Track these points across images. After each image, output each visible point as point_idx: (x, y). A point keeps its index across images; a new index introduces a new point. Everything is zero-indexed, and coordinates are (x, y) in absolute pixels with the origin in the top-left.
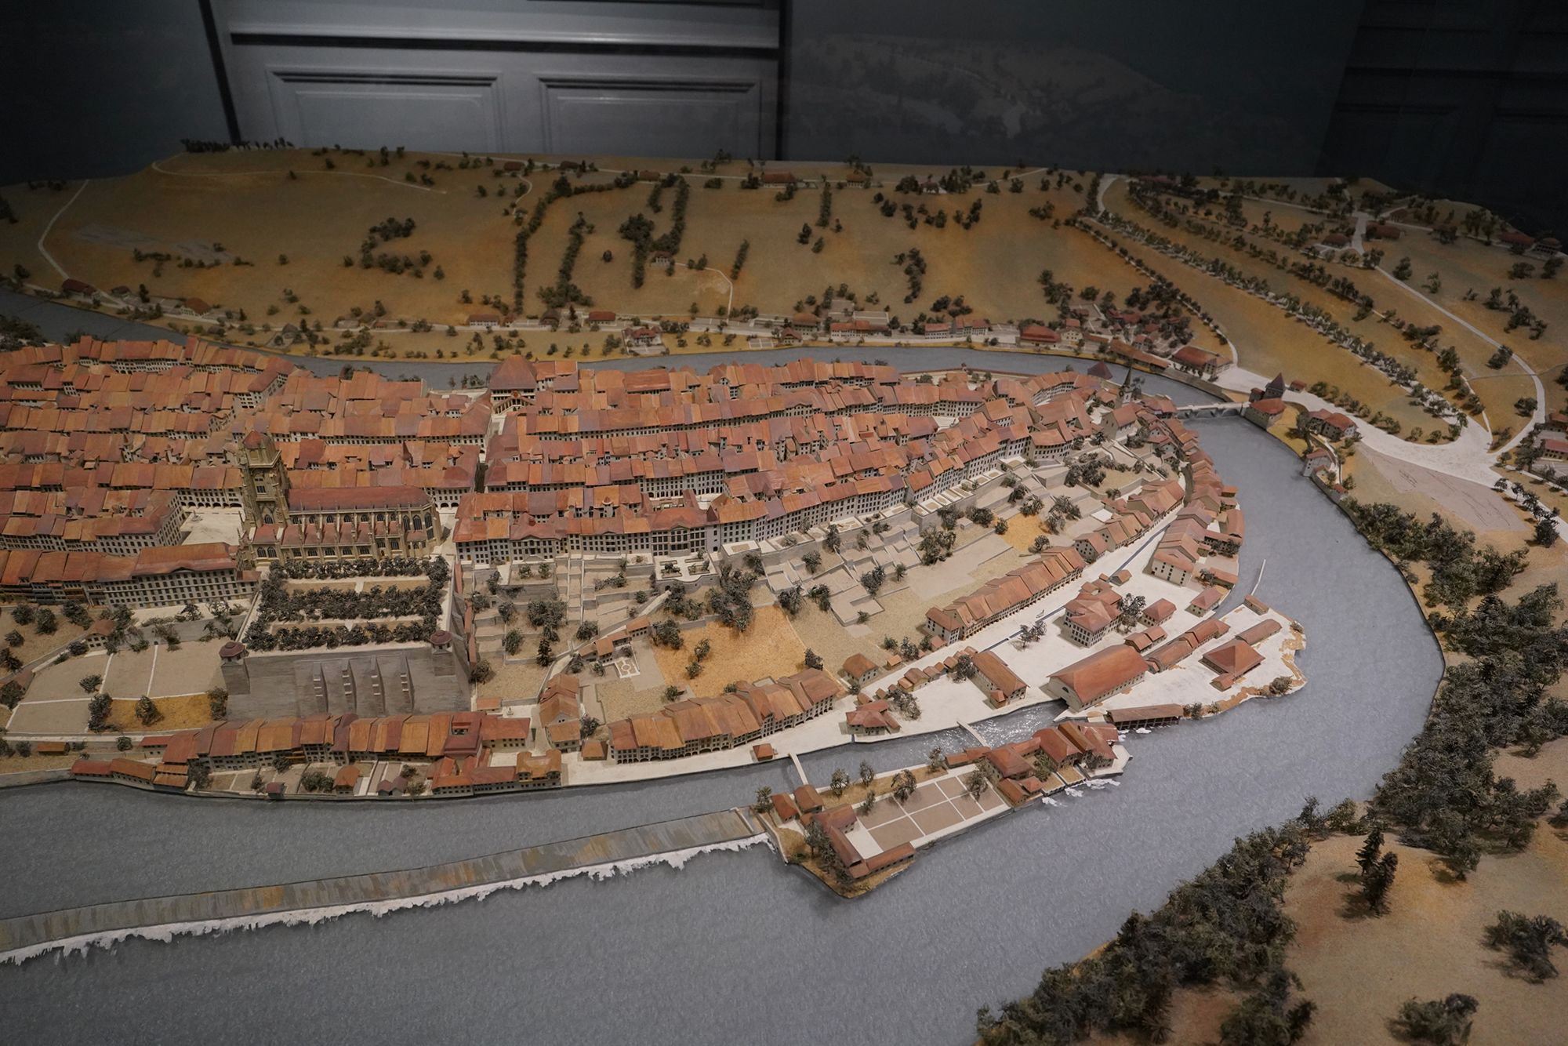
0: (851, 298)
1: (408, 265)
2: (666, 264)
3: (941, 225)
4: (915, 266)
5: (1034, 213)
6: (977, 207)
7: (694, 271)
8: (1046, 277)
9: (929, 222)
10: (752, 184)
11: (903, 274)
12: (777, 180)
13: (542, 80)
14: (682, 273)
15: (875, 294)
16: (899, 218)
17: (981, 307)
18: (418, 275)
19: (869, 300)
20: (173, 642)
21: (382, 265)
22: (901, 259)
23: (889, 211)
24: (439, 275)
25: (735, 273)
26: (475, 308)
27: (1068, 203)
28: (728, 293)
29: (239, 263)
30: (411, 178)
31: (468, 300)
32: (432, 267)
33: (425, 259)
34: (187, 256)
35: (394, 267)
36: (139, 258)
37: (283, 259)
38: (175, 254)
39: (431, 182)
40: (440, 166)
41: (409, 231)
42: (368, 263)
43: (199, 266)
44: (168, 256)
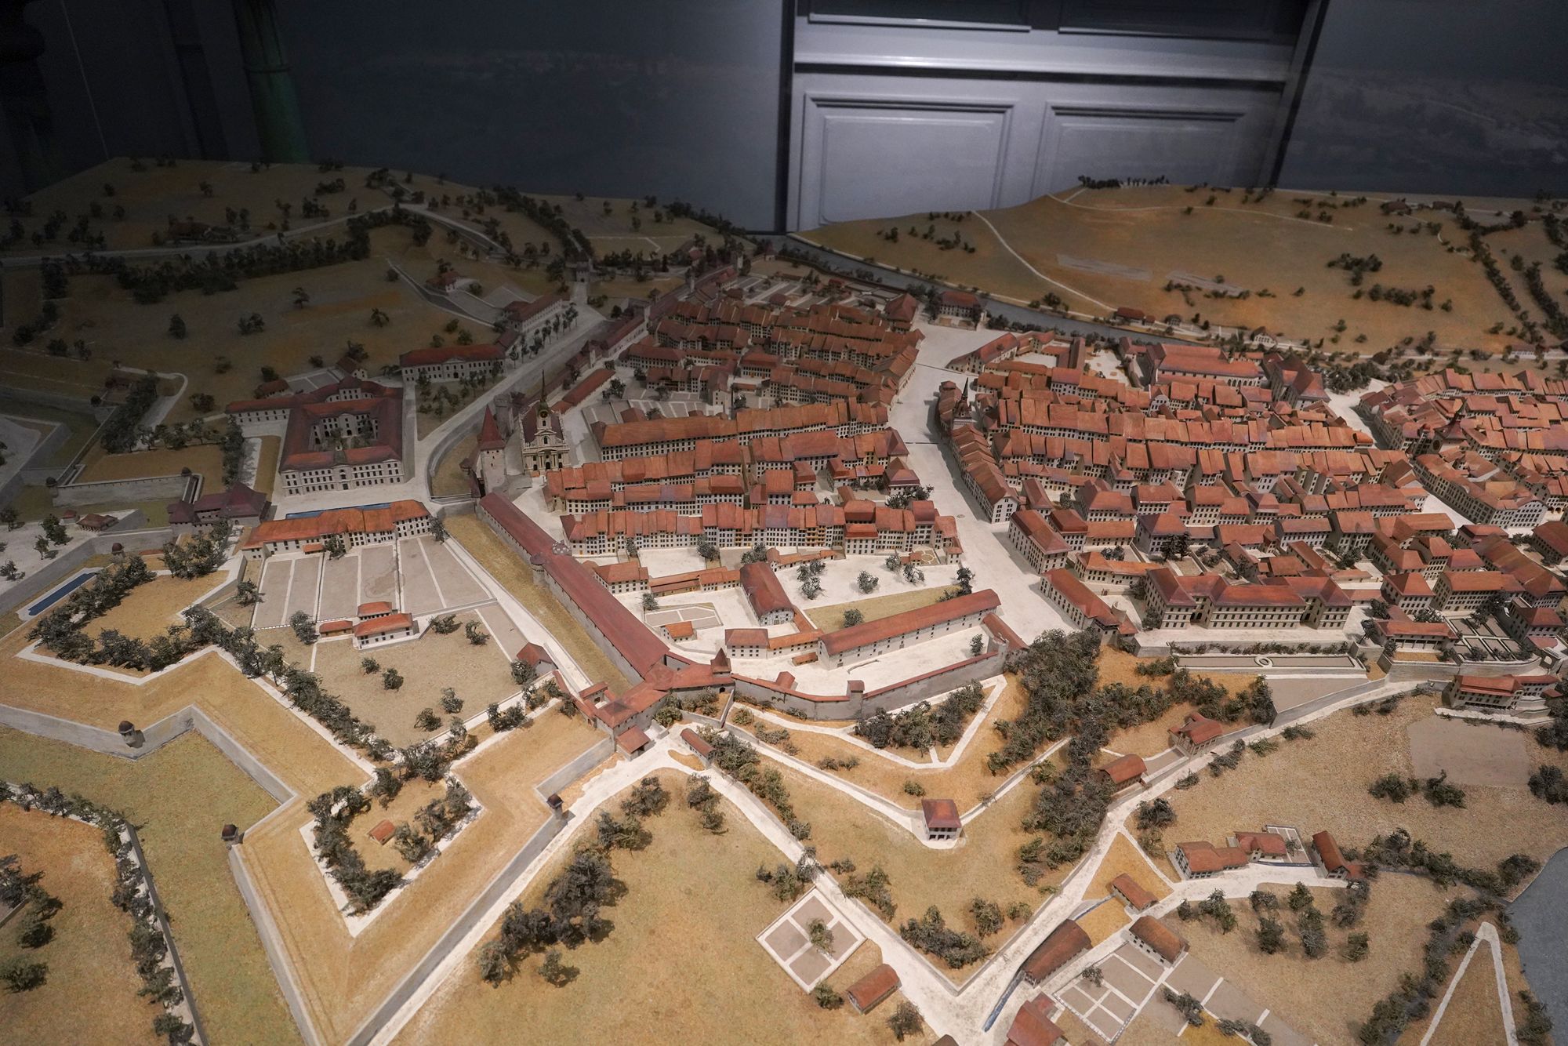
1: (1414, 298)
13: (1054, 108)
18: (1429, 307)
21: (1386, 297)
24: (1446, 308)
26: (1504, 338)
29: (1263, 294)
30: (1304, 215)
31: (1495, 331)
32: (1436, 300)
33: (1428, 293)
34: (1209, 286)
35: (1401, 299)
36: (1169, 288)
37: (1300, 292)
38: (1193, 285)
39: (1329, 220)
40: (1321, 205)
41: (1376, 266)
42: (1375, 295)
43: (1231, 297)
44: (1189, 288)
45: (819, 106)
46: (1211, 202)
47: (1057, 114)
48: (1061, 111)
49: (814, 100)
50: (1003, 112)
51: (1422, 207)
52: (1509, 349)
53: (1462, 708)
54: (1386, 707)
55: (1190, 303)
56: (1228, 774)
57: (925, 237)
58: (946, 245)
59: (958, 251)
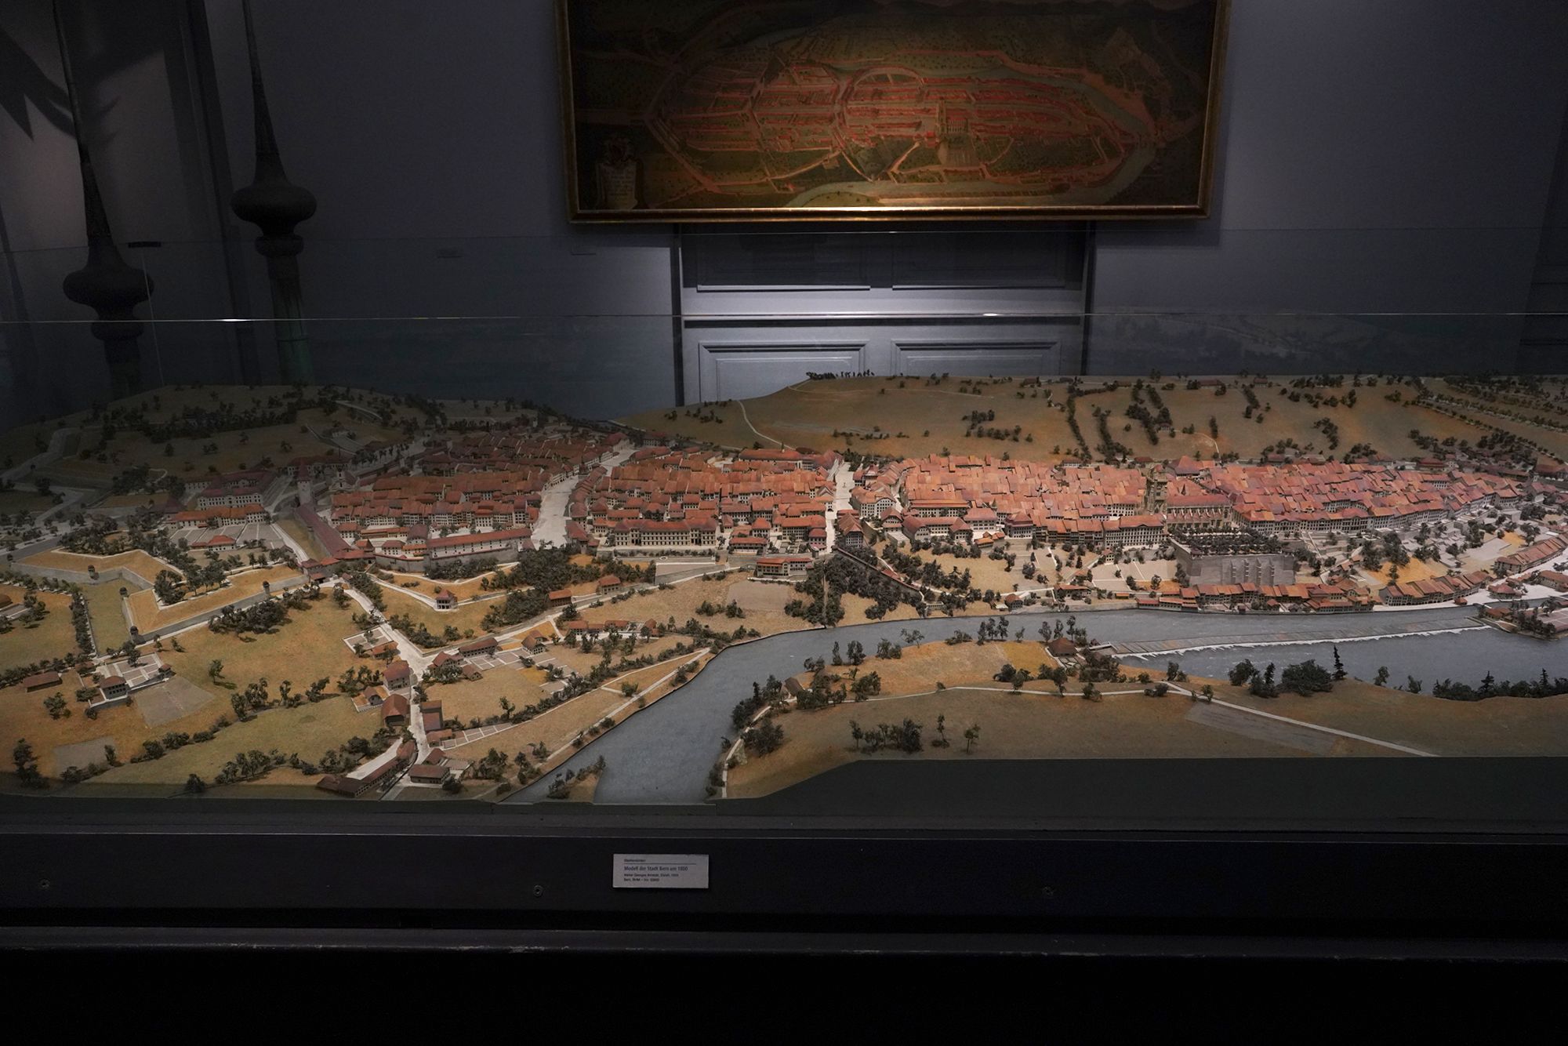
0: (1295, 447)
1: (1007, 434)
2: (1168, 432)
3: (1334, 406)
4: (1329, 429)
5: (1388, 398)
6: (1352, 394)
7: (1186, 435)
8: (1414, 434)
9: (1325, 403)
10: (1194, 386)
11: (1321, 434)
12: (1211, 384)
13: (898, 345)
14: (1180, 436)
15: (1311, 444)
16: (1303, 402)
17: (1382, 452)
18: (1016, 440)
19: (1306, 448)
20: (1141, 560)
21: (989, 435)
22: (1318, 424)
23: (1295, 398)
24: (1029, 440)
25: (1215, 434)
26: (1062, 456)
27: (1411, 393)
28: (1214, 446)
29: (900, 436)
30: (963, 390)
31: (1056, 452)
32: (1023, 435)
33: (1018, 431)
34: (863, 433)
35: (998, 436)
36: (836, 435)
37: (926, 434)
38: (854, 433)
39: (979, 392)
40: (979, 383)
41: (991, 417)
42: (980, 435)
43: (876, 438)
44: (851, 435)
45: (711, 352)
46: (902, 386)
47: (902, 349)
48: (905, 347)
49: (706, 347)
50: (858, 350)
51: (1049, 381)
52: (1064, 463)
53: (762, 577)
54: (721, 577)
55: (849, 443)
56: (621, 603)
57: (695, 416)
58: (705, 420)
59: (713, 423)
